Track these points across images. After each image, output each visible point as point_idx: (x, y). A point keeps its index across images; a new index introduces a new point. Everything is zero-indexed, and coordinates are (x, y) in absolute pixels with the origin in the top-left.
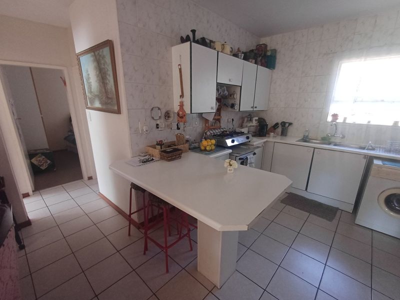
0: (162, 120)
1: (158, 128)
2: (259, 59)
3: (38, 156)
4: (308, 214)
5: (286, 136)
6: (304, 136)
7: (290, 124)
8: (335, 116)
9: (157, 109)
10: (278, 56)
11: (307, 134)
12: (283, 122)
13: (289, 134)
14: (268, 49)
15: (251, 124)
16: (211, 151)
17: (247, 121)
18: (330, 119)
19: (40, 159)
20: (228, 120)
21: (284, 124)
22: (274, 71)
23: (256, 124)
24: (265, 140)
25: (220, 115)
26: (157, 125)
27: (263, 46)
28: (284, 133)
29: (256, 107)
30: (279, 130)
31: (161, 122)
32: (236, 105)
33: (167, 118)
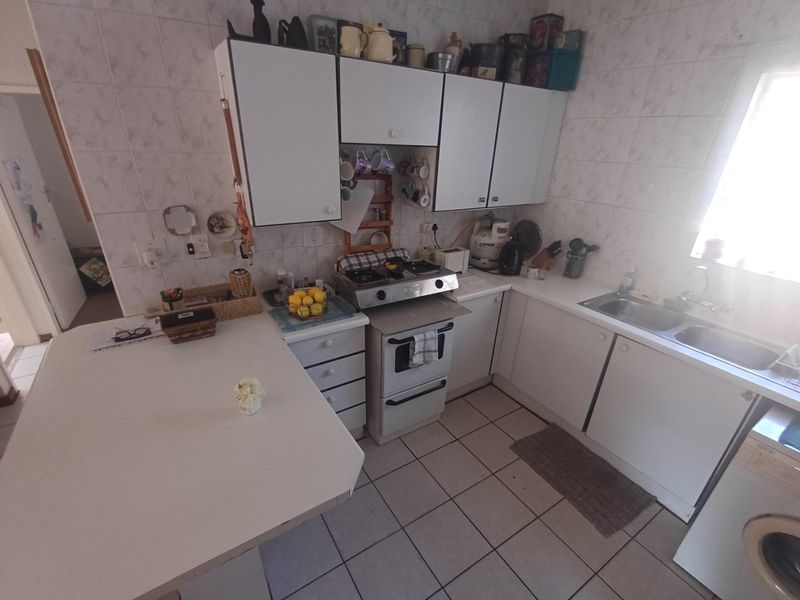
0: (205, 234)
1: (192, 253)
2: (517, 63)
3: (92, 261)
4: (558, 496)
5: (578, 276)
6: (621, 286)
7: (594, 248)
8: (713, 247)
9: (184, 209)
10: (589, 51)
11: (629, 282)
12: (578, 241)
13: (588, 272)
14: (566, 28)
15: (486, 240)
16: (311, 319)
17: (481, 229)
18: (698, 250)
19: (95, 266)
20: (421, 227)
21: (577, 245)
22: (575, 94)
23: (500, 241)
24: (507, 287)
25: (387, 217)
26: (190, 246)
27: (546, 20)
28: (573, 271)
29: (495, 199)
30: (563, 260)
31: (202, 240)
32: (426, 197)
33: (216, 230)
